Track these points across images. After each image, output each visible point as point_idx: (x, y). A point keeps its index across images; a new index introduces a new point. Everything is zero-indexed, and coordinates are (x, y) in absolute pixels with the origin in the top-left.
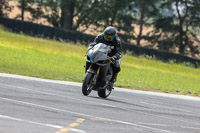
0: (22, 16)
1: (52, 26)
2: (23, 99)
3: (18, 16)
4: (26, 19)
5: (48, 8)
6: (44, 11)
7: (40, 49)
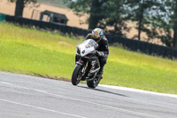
0: (139, 37)
1: (164, 45)
2: (138, 109)
3: (135, 36)
4: (142, 39)
5: (162, 29)
6: (158, 32)
7: (155, 67)
